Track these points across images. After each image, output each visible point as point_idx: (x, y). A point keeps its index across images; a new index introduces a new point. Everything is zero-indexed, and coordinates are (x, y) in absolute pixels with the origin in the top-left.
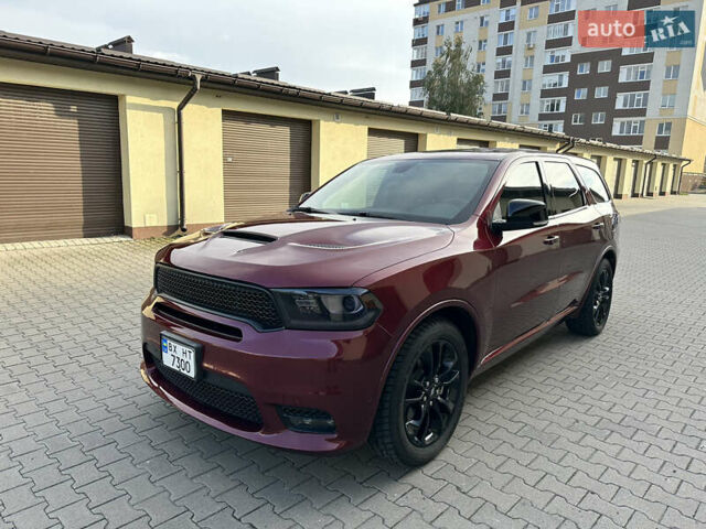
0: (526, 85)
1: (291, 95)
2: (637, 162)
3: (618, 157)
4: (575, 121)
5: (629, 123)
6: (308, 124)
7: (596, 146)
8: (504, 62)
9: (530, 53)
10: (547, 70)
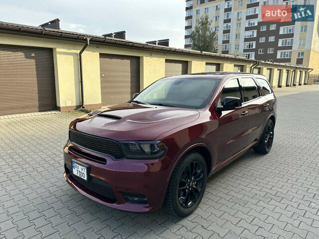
0: (237, 36)
1: (130, 46)
2: (288, 71)
3: (279, 68)
4: (260, 52)
5: (285, 53)
6: (138, 58)
7: (269, 64)
8: (227, 26)
9: (239, 22)
10: (247, 29)
